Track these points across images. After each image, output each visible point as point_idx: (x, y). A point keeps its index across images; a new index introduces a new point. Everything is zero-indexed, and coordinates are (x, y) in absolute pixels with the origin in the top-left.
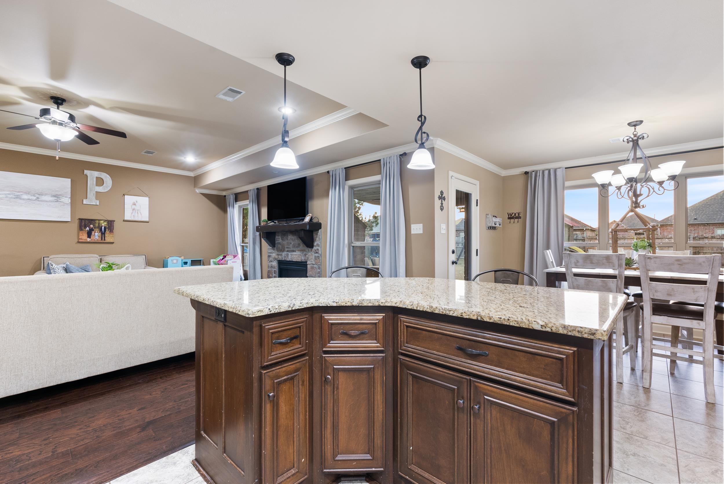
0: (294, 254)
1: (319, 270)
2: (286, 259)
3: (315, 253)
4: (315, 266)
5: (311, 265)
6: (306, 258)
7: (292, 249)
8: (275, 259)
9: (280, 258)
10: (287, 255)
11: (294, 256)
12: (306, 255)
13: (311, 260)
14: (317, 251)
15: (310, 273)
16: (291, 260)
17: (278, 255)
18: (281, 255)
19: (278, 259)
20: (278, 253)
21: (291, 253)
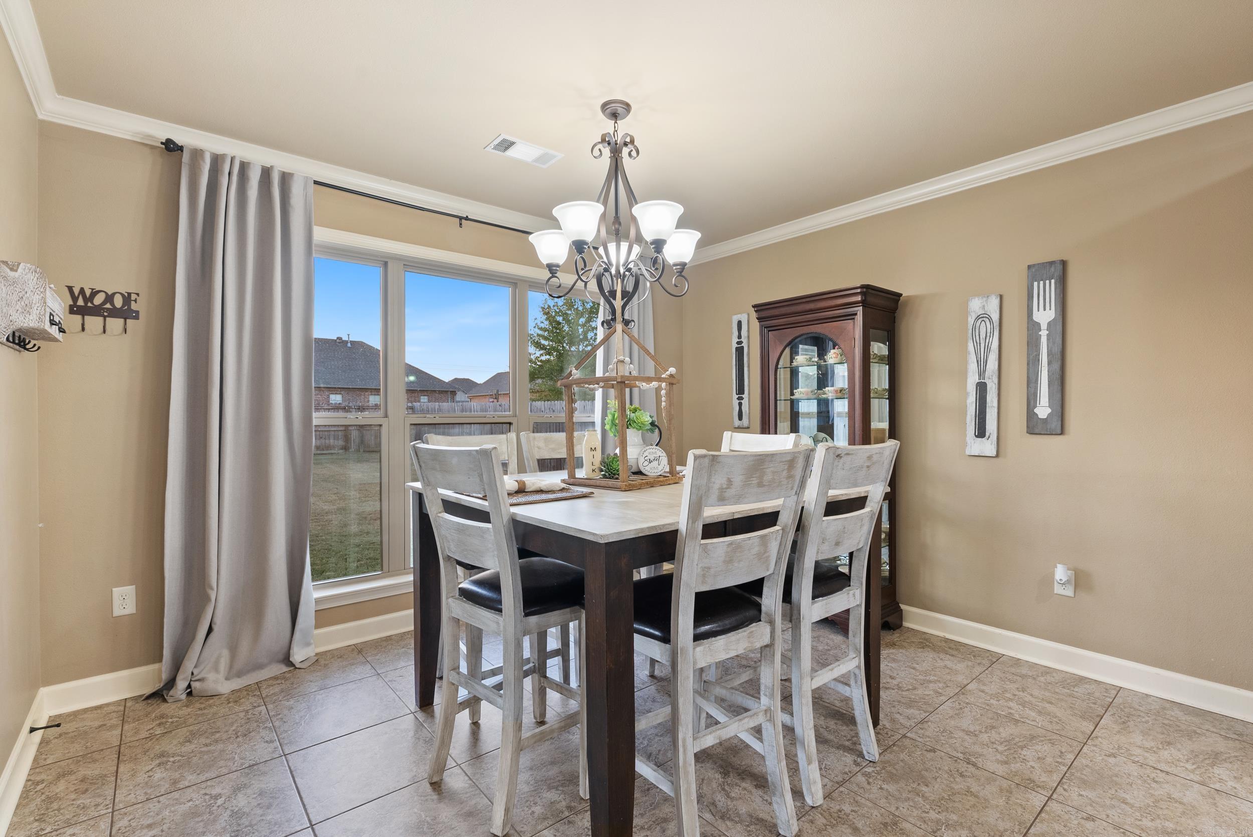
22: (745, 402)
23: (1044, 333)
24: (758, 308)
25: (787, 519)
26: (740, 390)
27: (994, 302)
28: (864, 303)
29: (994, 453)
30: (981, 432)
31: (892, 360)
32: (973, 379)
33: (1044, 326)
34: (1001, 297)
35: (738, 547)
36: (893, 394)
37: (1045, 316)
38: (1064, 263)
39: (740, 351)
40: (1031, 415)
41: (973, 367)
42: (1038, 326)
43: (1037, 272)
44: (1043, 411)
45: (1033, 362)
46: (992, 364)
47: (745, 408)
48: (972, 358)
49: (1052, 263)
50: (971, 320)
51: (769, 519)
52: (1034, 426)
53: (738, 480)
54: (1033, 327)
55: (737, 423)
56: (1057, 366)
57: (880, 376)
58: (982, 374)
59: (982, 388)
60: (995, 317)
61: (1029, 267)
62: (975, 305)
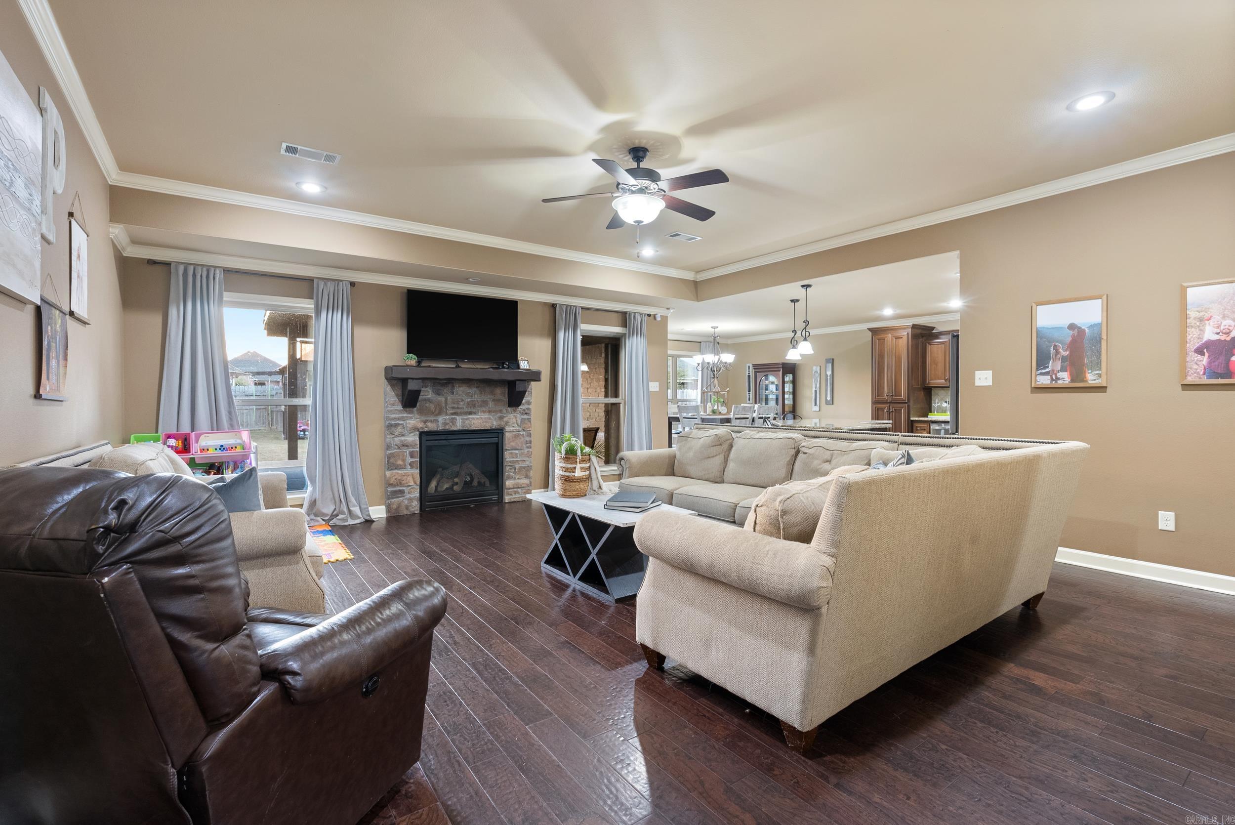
0: (473, 418)
1: (528, 439)
2: (447, 427)
3: (522, 414)
4: (521, 433)
5: (514, 433)
6: (503, 423)
7: (466, 410)
8: (415, 429)
9: (432, 427)
10: (453, 421)
11: (475, 422)
12: (501, 418)
13: (513, 425)
14: (527, 411)
15: (513, 444)
16: (461, 428)
17: (425, 422)
18: (436, 421)
19: (426, 429)
20: (424, 419)
21: (461, 417)
22: (751, 395)
23: (829, 377)
24: (754, 365)
25: (750, 418)
26: (749, 391)
27: (819, 368)
28: (782, 367)
29: (818, 410)
30: (816, 405)
31: (794, 382)
32: (814, 389)
33: (829, 376)
34: (820, 367)
35: (741, 421)
36: (794, 393)
37: (829, 373)
38: (833, 359)
39: (749, 376)
40: (826, 399)
41: (814, 386)
42: (828, 375)
43: (827, 361)
44: (829, 398)
45: (827, 385)
46: (818, 385)
47: (751, 397)
48: (814, 384)
49: (830, 359)
50: (813, 372)
51: (748, 418)
52: (827, 403)
53: (741, 410)
54: (827, 375)
55: (748, 402)
56: (832, 386)
57: (788, 388)
58: (816, 388)
59: (816, 391)
60: (819, 372)
61: (826, 359)
62: (814, 368)
